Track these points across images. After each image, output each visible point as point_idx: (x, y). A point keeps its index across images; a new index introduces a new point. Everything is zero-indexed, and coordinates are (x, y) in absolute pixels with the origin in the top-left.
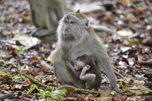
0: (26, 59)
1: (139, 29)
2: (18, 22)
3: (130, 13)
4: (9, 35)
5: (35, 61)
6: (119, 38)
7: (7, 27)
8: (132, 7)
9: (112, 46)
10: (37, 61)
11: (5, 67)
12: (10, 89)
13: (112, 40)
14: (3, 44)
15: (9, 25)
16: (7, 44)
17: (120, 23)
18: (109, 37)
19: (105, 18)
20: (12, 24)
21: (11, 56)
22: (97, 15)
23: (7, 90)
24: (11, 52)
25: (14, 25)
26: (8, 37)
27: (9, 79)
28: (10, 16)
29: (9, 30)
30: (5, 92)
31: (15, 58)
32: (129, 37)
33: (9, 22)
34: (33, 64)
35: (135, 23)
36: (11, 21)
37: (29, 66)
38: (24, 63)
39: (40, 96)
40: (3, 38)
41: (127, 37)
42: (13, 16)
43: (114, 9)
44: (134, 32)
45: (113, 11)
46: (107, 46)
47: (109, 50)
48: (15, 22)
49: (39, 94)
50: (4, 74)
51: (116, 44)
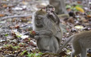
0: (22, 40)
1: (88, 25)
2: (19, 21)
3: (83, 17)
4: (14, 28)
5: (27, 40)
6: (75, 29)
7: (13, 24)
8: (85, 14)
9: (71, 33)
10: (28, 40)
11: (10, 43)
12: (12, 53)
13: (72, 30)
14: (10, 32)
15: (14, 23)
16: (12, 32)
17: (77, 22)
18: (70, 29)
19: (69, 20)
20: (15, 22)
21: (14, 38)
22: (64, 18)
23: (10, 53)
24: (14, 36)
25: (16, 23)
26: (13, 29)
27: (12, 48)
28: (15, 18)
29: (14, 25)
30: (10, 54)
31: (16, 39)
32: (81, 29)
33: (14, 22)
34: (26, 42)
35: (85, 22)
36: (15, 21)
37: (24, 43)
38: (21, 41)
39: (28, 56)
40: (10, 29)
41: (80, 29)
42: (17, 19)
43: (75, 15)
44: (84, 27)
45: (74, 16)
46: (68, 33)
47: (69, 35)
48: (18, 21)
49: (27, 55)
50: (9, 46)
51: (73, 32)
